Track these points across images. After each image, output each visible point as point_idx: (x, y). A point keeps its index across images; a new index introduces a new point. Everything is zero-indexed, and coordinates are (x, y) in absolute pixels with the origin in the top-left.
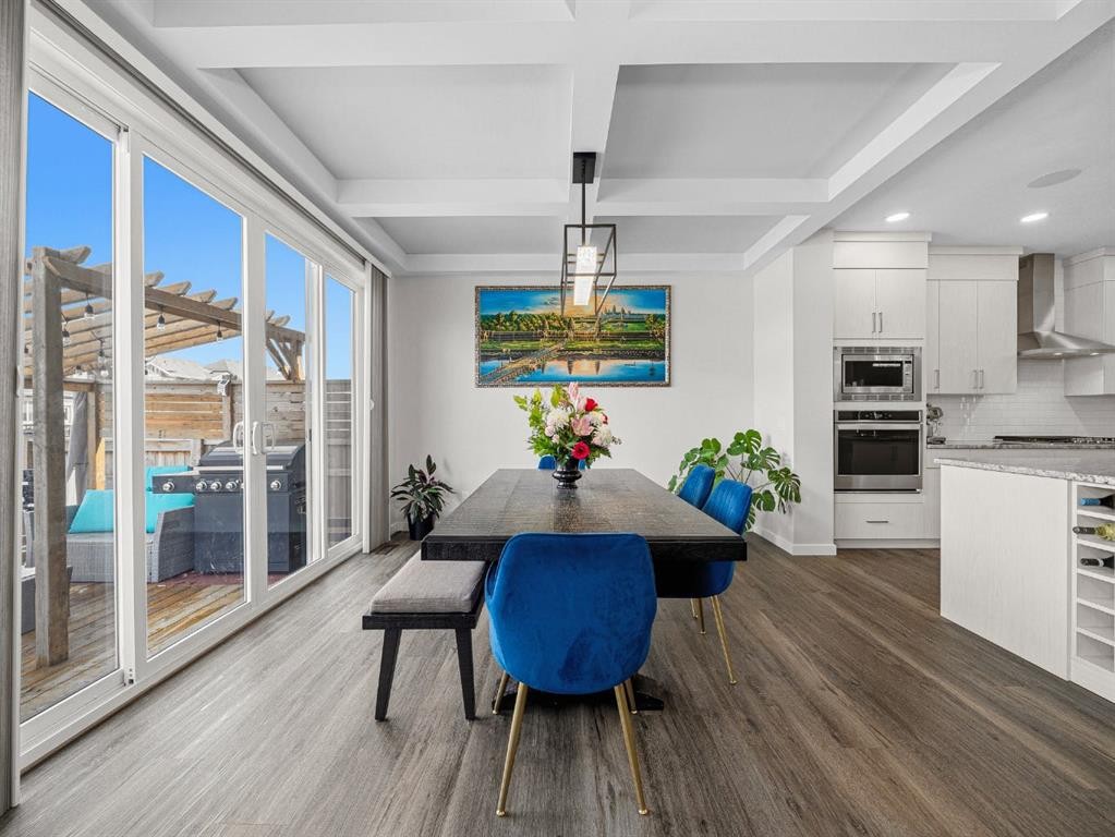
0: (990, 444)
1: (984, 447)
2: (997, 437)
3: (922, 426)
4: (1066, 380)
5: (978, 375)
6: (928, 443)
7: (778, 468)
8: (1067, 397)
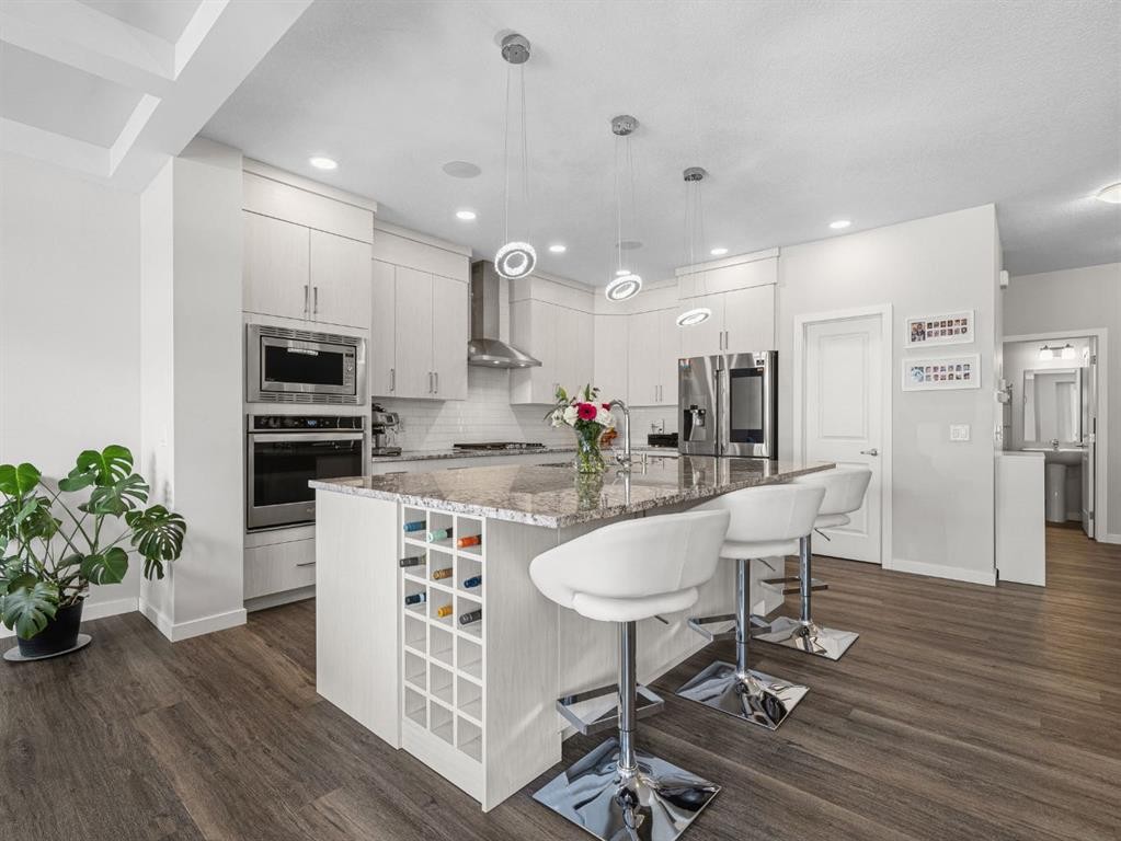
0: (451, 453)
1: (445, 457)
2: (455, 446)
3: (365, 436)
4: (510, 389)
5: (433, 379)
6: (374, 455)
7: (142, 507)
8: (512, 405)
